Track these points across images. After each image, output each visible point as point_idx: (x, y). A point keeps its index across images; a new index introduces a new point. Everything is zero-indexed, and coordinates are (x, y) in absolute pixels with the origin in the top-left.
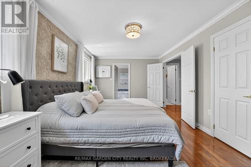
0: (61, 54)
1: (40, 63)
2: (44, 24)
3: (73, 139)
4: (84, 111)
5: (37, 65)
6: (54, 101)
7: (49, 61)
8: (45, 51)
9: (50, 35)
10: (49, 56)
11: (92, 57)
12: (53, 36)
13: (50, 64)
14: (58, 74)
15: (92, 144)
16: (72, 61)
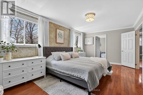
0: (60, 36)
1: (51, 41)
2: (52, 25)
3: (53, 68)
4: (61, 60)
5: (50, 41)
6: (52, 55)
7: (55, 39)
8: (53, 36)
9: (55, 29)
10: (55, 38)
11: (81, 33)
12: (56, 29)
13: (55, 40)
14: (59, 44)
15: (58, 71)
16: (67, 38)
